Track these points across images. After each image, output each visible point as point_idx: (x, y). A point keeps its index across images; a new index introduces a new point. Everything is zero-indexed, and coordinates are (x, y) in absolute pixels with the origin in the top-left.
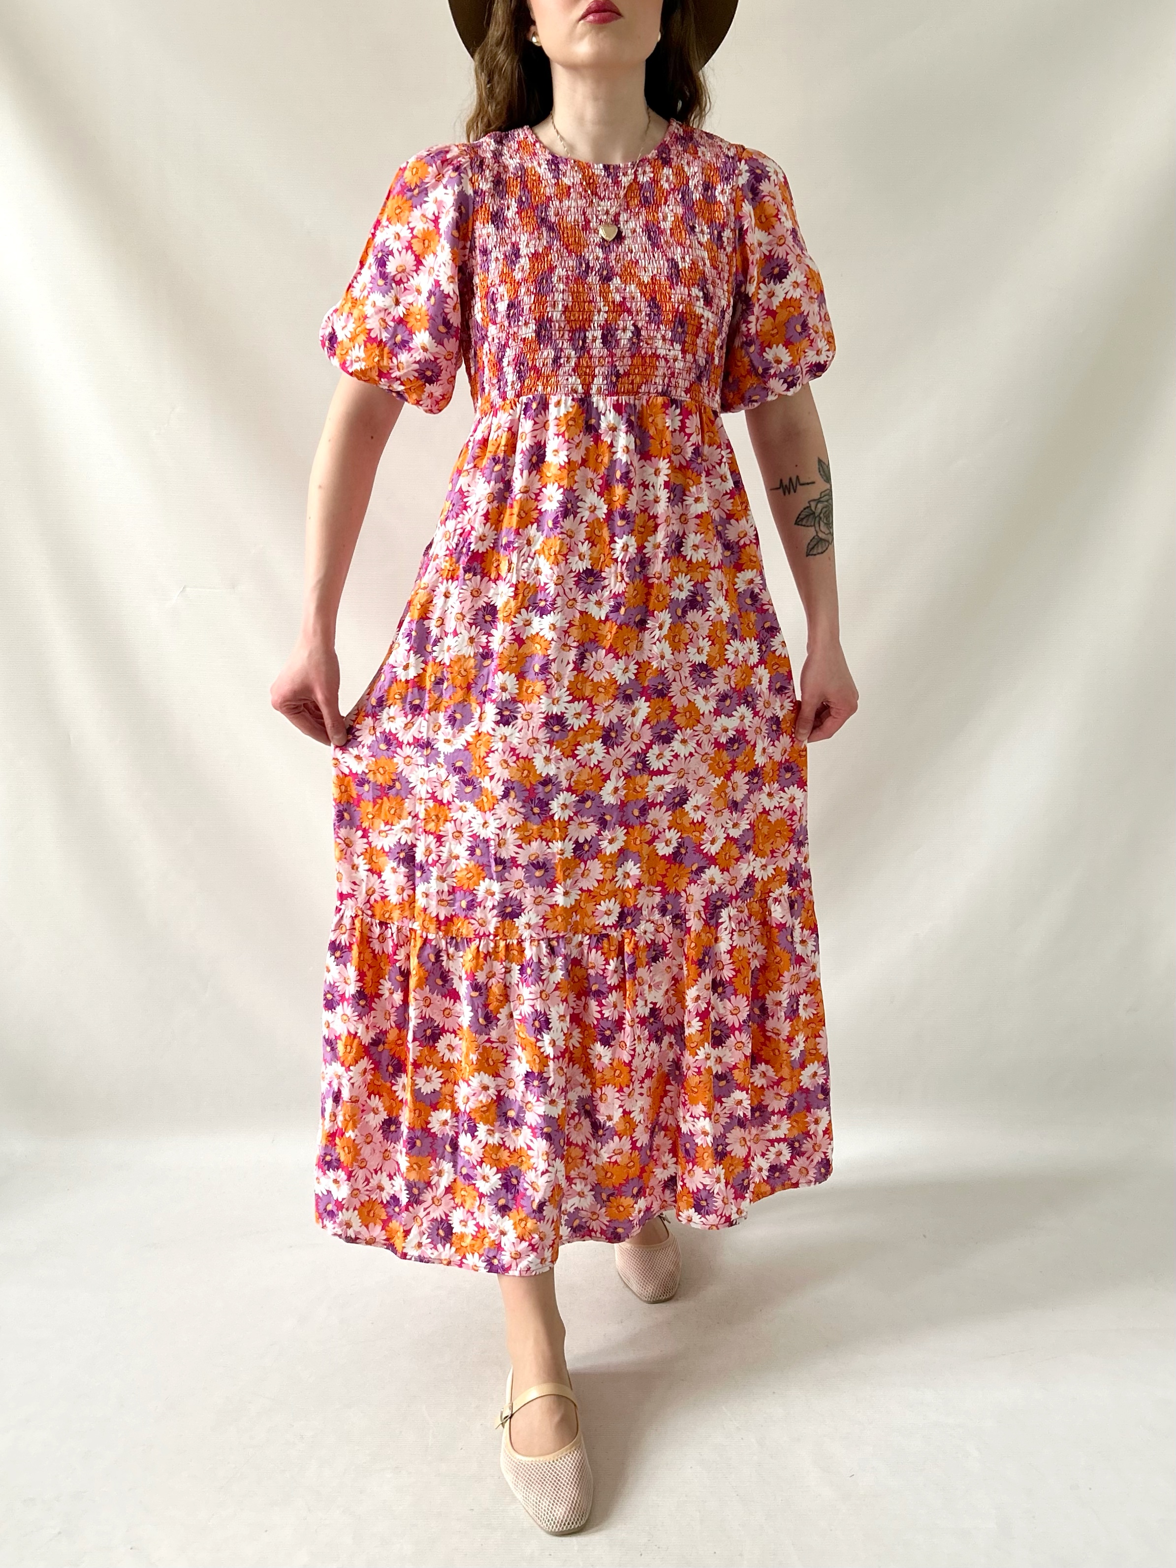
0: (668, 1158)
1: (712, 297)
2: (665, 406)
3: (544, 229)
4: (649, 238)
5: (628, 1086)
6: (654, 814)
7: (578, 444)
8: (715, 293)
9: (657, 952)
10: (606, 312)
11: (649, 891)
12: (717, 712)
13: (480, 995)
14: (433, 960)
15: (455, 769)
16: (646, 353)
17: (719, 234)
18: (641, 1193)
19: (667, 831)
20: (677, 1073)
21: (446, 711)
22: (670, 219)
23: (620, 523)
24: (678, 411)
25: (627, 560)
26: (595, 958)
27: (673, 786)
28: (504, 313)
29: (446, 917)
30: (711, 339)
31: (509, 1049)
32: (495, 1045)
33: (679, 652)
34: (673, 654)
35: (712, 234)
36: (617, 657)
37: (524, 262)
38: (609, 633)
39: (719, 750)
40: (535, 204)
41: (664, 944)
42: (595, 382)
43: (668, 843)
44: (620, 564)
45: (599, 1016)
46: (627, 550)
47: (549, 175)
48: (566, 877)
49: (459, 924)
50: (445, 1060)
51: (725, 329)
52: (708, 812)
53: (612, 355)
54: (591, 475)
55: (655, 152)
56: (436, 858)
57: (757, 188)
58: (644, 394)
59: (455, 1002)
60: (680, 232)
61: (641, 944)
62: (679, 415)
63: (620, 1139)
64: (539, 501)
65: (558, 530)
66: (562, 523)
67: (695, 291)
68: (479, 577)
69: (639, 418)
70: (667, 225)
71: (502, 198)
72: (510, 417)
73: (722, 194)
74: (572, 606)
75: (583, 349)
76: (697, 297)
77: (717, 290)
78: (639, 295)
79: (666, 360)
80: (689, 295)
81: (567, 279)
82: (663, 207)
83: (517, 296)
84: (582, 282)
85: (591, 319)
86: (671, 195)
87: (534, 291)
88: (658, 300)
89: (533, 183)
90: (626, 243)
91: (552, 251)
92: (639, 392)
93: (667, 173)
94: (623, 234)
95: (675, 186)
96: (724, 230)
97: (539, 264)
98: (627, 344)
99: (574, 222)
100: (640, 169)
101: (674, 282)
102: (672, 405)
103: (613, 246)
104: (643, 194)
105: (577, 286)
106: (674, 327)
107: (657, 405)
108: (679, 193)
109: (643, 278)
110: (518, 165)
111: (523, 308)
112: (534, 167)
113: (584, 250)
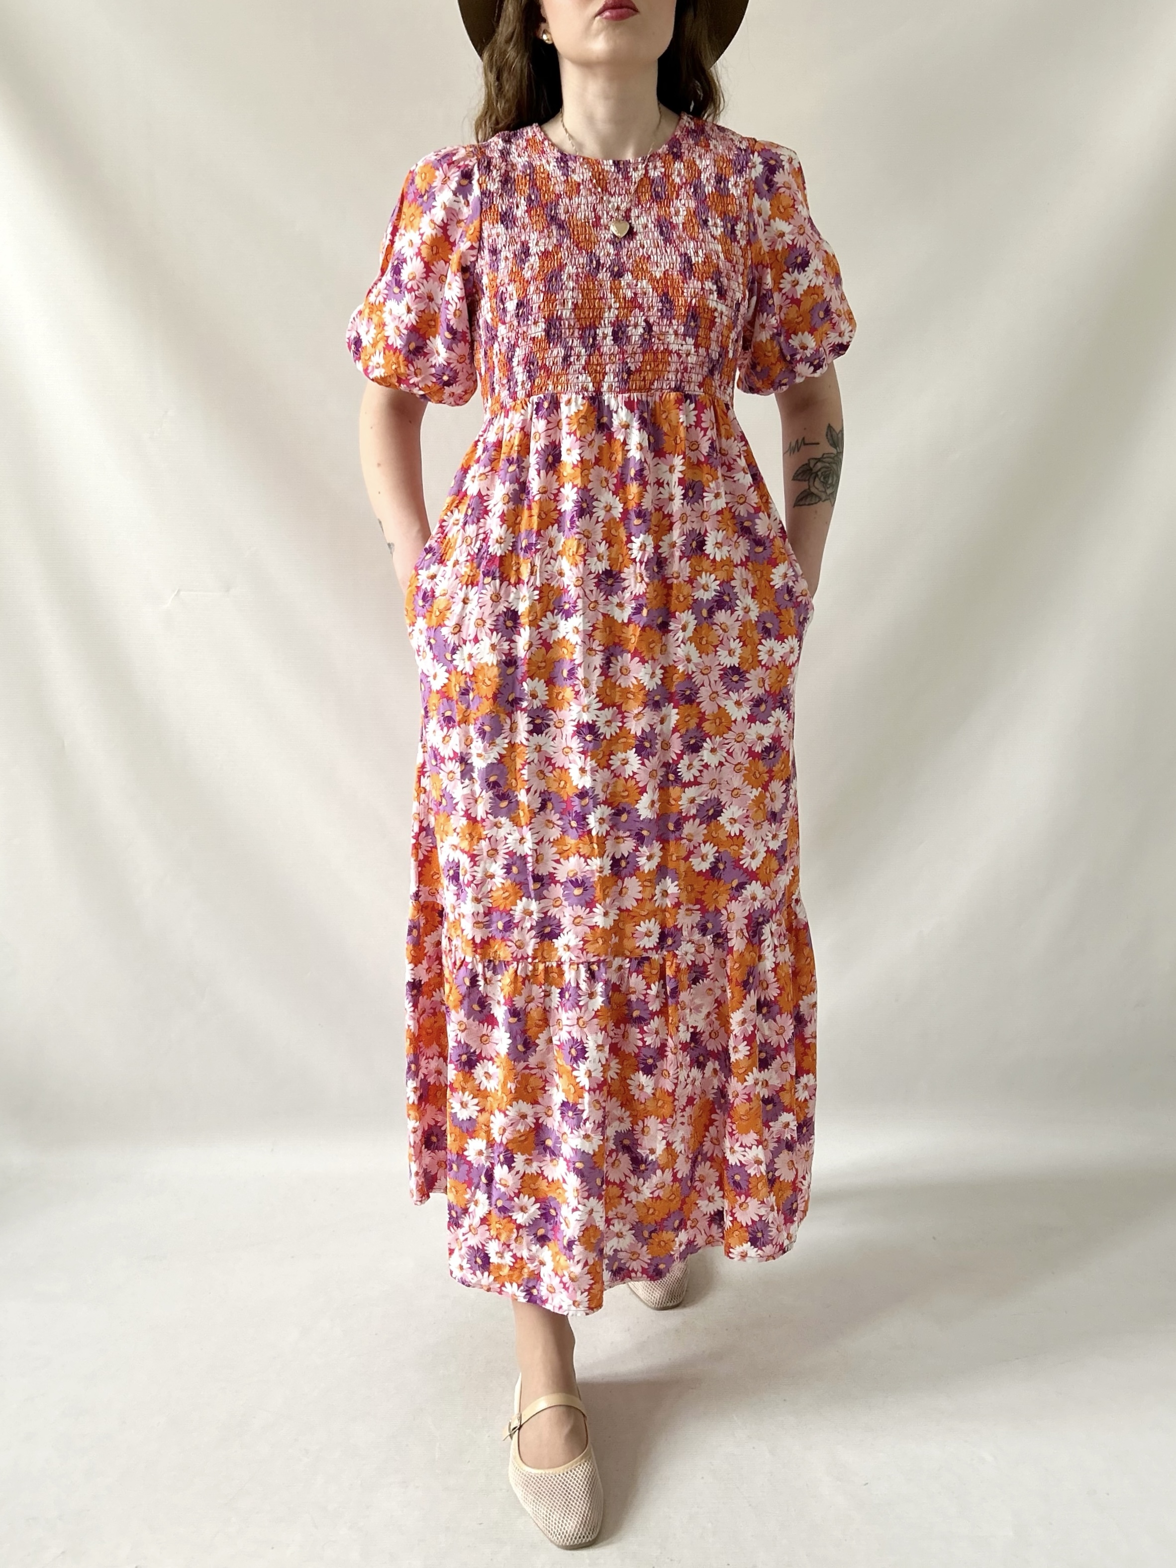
0: (713, 1190)
1: (726, 291)
2: (679, 402)
3: (554, 227)
4: (662, 233)
5: (672, 1117)
6: (689, 828)
7: (591, 442)
8: (729, 285)
9: (698, 973)
10: (617, 309)
11: (687, 910)
12: (752, 719)
13: (519, 1020)
14: (468, 984)
15: (489, 785)
16: (657, 349)
17: (733, 227)
18: (682, 1225)
19: (702, 845)
20: (723, 1101)
21: (475, 724)
22: (683, 213)
23: (636, 522)
24: (693, 406)
25: (645, 560)
26: (636, 982)
27: (705, 798)
28: (513, 312)
29: (482, 940)
30: (725, 333)
31: (548, 1076)
32: (533, 1072)
33: (708, 654)
34: (700, 657)
35: (725, 227)
36: (643, 661)
37: (534, 260)
38: (633, 635)
39: (754, 759)
40: (544, 202)
41: (705, 965)
42: (606, 379)
43: (704, 858)
44: (638, 564)
45: (640, 1044)
46: (645, 550)
47: (559, 173)
48: (605, 896)
49: (496, 947)
50: (482, 1088)
51: (740, 322)
52: (747, 825)
53: (623, 352)
54: (605, 474)
55: (665, 147)
56: (471, 879)
57: (771, 180)
58: (657, 390)
59: (493, 1028)
60: (693, 226)
61: (683, 966)
62: (694, 409)
63: (663, 1172)
64: (558, 501)
65: (575, 530)
66: (577, 523)
67: (709, 285)
68: (498, 581)
69: (652, 415)
70: (679, 220)
71: (511, 197)
72: (522, 417)
73: (735, 187)
74: (594, 609)
75: (594, 347)
76: (710, 290)
77: (732, 282)
78: (651, 290)
79: (678, 354)
80: (703, 289)
81: (577, 275)
82: (675, 201)
83: (526, 295)
84: (593, 279)
85: (601, 316)
86: (683, 190)
87: (544, 290)
88: (671, 295)
89: (542, 181)
90: (638, 239)
91: (561, 249)
92: (652, 389)
93: (679, 168)
94: (635, 230)
95: (687, 180)
96: (737, 224)
97: (549, 262)
98: (638, 340)
99: (584, 219)
100: (650, 164)
101: (688, 276)
102: (686, 401)
103: (625, 242)
104: (655, 189)
105: (587, 284)
106: (687, 320)
107: (670, 401)
108: (691, 187)
109: (655, 273)
110: (526, 163)
111: (532, 307)
112: (542, 165)
113: (594, 247)
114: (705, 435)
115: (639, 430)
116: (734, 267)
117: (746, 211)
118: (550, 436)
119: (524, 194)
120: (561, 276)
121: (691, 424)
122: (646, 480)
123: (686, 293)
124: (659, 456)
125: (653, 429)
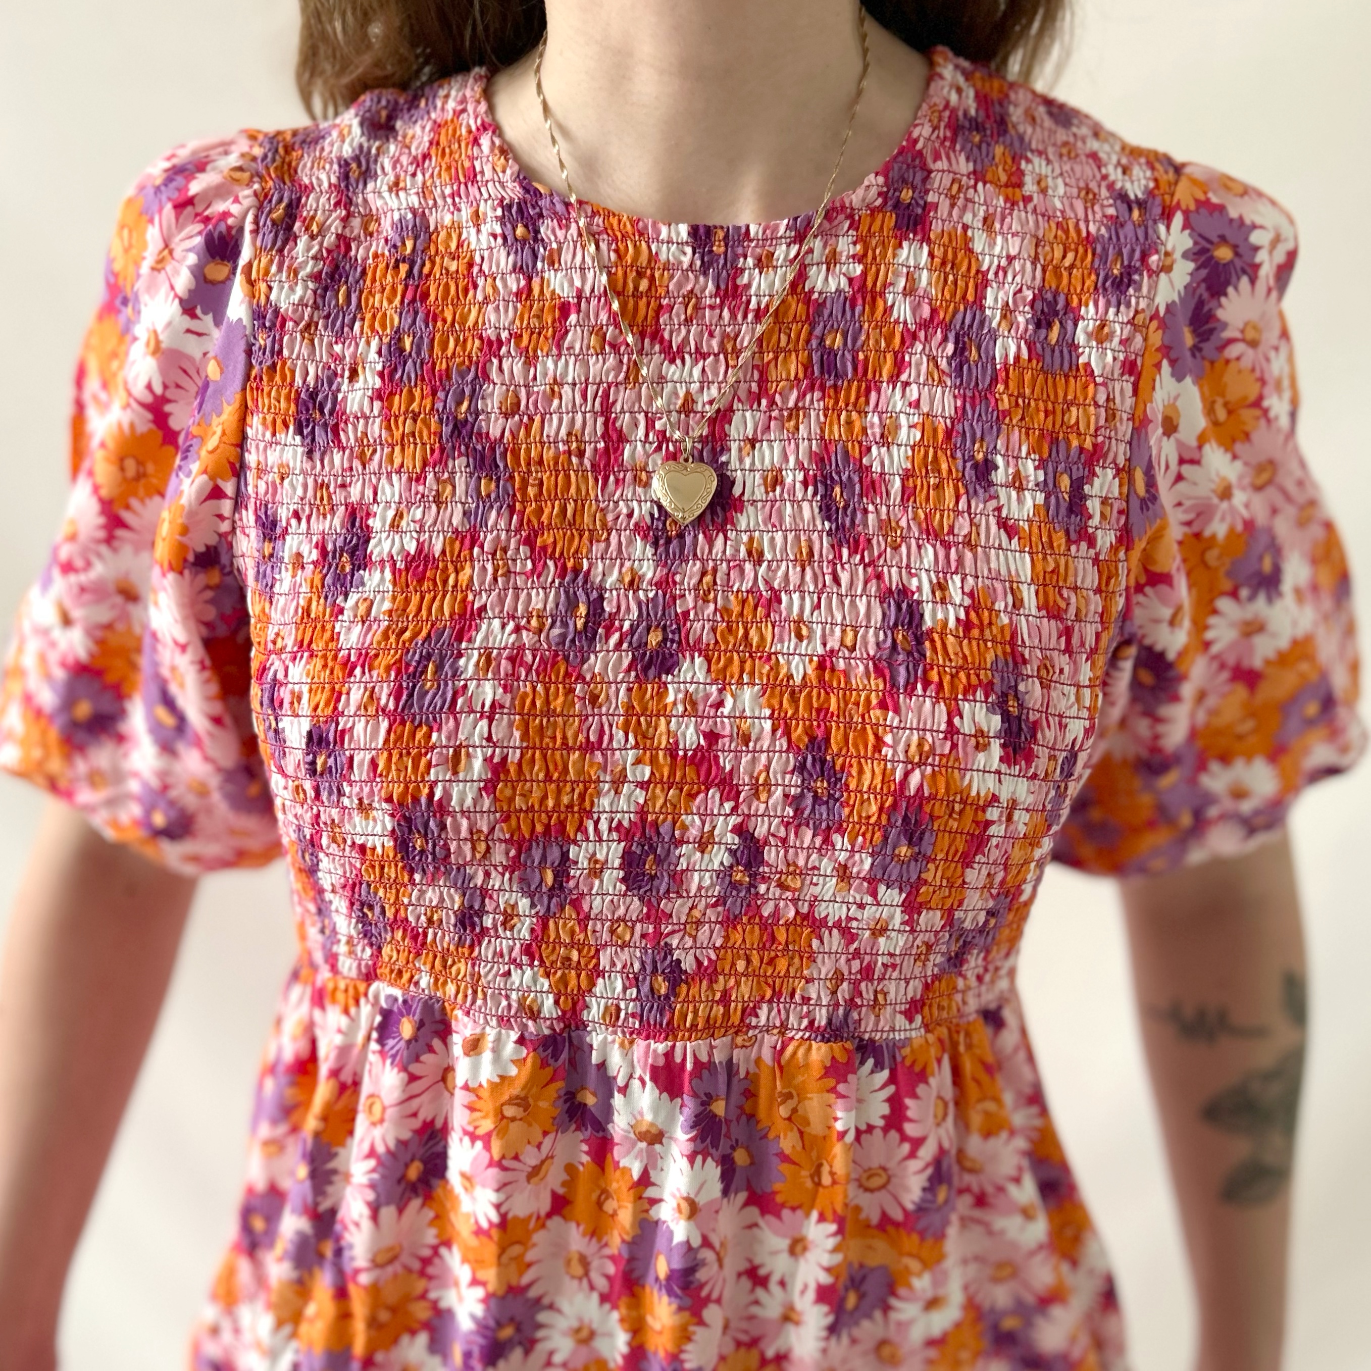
1: (1034, 727)
2: (837, 1068)
3: (460, 463)
4: (827, 510)
7: (538, 1168)
8: (1045, 704)
10: (644, 784)
16: (776, 913)
17: (1077, 488)
22: (909, 435)
24: (880, 1077)
35: (1048, 488)
37: (378, 585)
40: (441, 366)
42: (598, 989)
47: (504, 260)
53: (655, 916)
55: (874, 182)
57: (1210, 316)
58: (766, 1031)
60: (938, 487)
62: (886, 1086)
64: (431, 1277)
67: (974, 716)
69: (746, 1095)
70: (893, 461)
71: (339, 338)
72: (343, 1035)
73: (1098, 341)
75: (558, 896)
76: (979, 732)
78: (768, 725)
79: (847, 933)
80: (951, 730)
81: (517, 657)
83: (336, 714)
84: (568, 675)
85: (587, 804)
86: (919, 347)
87: (391, 706)
88: (835, 748)
89: (447, 285)
90: (743, 524)
91: (476, 550)
92: (749, 1027)
93: (912, 263)
94: (737, 491)
95: (934, 311)
96: (1094, 474)
97: (428, 597)
98: (712, 885)
99: (567, 442)
100: (818, 244)
101: (902, 681)
102: (862, 1063)
103: (696, 537)
104: (822, 340)
105: (547, 690)
106: (885, 838)
107: (807, 1066)
108: (945, 339)
109: (789, 663)
110: (410, 216)
111: (351, 758)
112: (457, 227)
113: (590, 550)
114: (912, 1155)
115: (691, 1159)
116: (1067, 632)
117: (1125, 429)
118: (415, 1113)
119: (384, 327)
120: (460, 655)
121: (870, 1128)
122: (704, 1293)
123: (894, 747)
124: (754, 1211)
125: (733, 1148)
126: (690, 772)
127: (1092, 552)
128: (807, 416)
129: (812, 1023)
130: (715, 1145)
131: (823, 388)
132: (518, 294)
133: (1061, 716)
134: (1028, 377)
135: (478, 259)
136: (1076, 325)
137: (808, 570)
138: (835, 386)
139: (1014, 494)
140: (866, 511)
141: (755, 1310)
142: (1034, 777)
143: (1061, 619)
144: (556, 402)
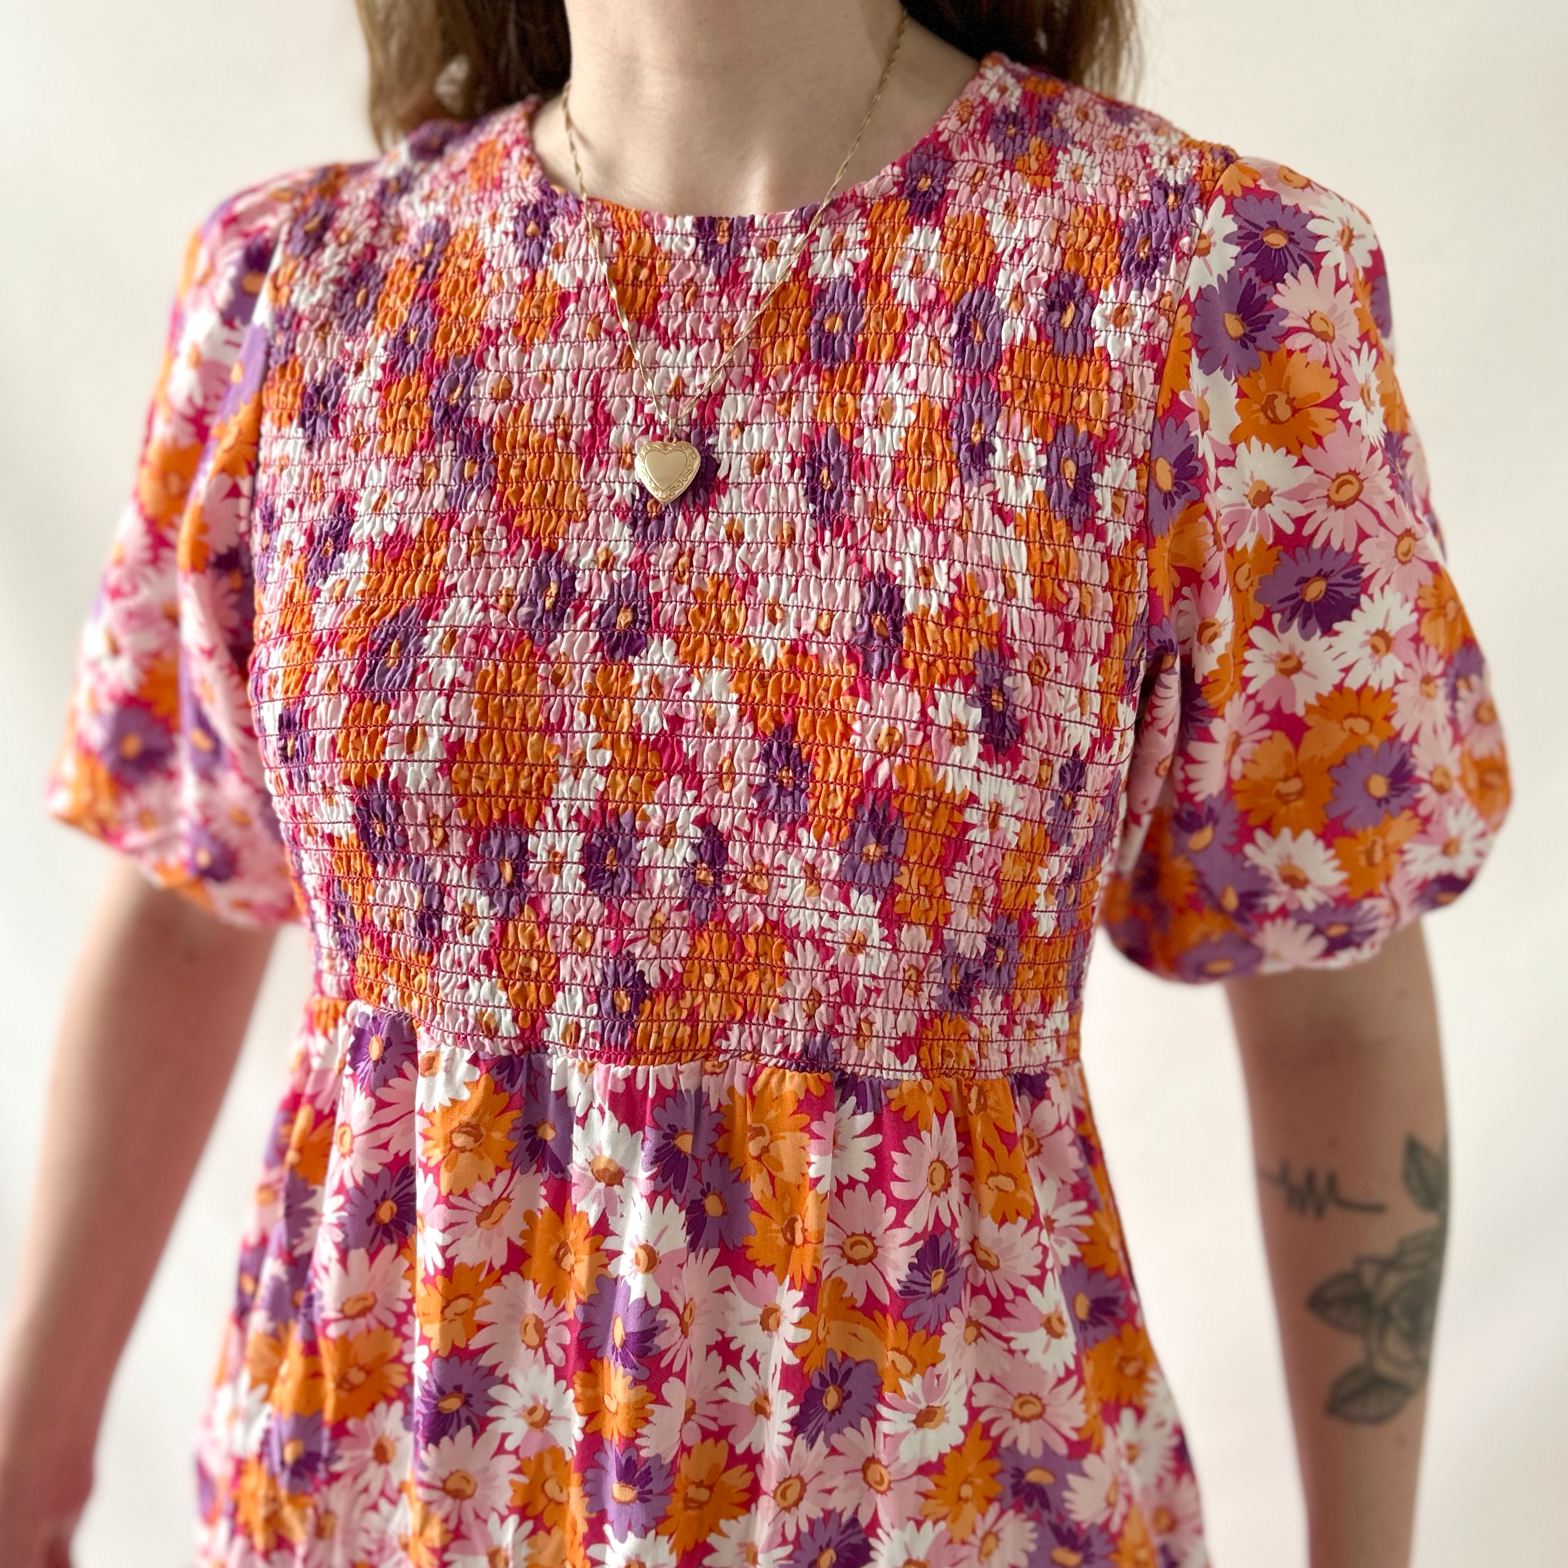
1: (1022, 726)
3: (446, 447)
4: (813, 493)
7: (490, 1209)
8: (1039, 705)
10: (604, 771)
16: (744, 920)
17: (1084, 476)
22: (903, 417)
24: (865, 1120)
30: (1012, 870)
35: (1051, 474)
37: (354, 566)
40: (440, 356)
42: (557, 1005)
47: (512, 255)
53: (617, 920)
54: (536, 1306)
55: (891, 172)
57: (1265, 302)
58: (739, 1054)
60: (930, 469)
62: (868, 1132)
67: (954, 705)
70: (884, 443)
73: (1117, 325)
75: (518, 894)
76: (957, 726)
77: (1049, 694)
78: (734, 710)
79: (819, 944)
80: (925, 722)
81: (480, 637)
82: (884, 370)
83: (304, 693)
84: (532, 654)
85: (545, 790)
86: (921, 327)
87: (353, 684)
88: (801, 734)
89: (457, 282)
90: (725, 507)
91: (453, 530)
92: (720, 1051)
93: (921, 246)
94: (721, 474)
95: (940, 293)
96: (1105, 463)
97: (401, 576)
98: (676, 884)
99: (555, 426)
100: (824, 233)
101: (875, 666)
102: (843, 1100)
103: (675, 518)
104: (821, 324)
105: (509, 669)
106: (852, 833)
107: (779, 1098)
108: (949, 320)
109: (760, 647)
110: (434, 222)
111: (314, 739)
112: (475, 228)
113: (566, 531)
114: (899, 1223)
115: (651, 1199)
116: (1068, 629)
117: (1145, 417)
118: (385, 1146)
119: (393, 323)
120: (425, 633)
121: (853, 1183)
122: (664, 1364)
123: (862, 735)
124: (725, 1270)
125: (704, 1194)
126: (652, 759)
127: (1101, 546)
128: (800, 399)
129: (786, 1049)
130: (679, 1185)
131: (818, 371)
132: (521, 287)
133: (1058, 718)
134: (1034, 359)
135: (488, 256)
136: (1093, 308)
137: (788, 553)
138: (831, 369)
139: (1012, 478)
140: (852, 494)
141: (724, 1392)
142: (1022, 780)
143: (1061, 614)
144: (547, 386)
